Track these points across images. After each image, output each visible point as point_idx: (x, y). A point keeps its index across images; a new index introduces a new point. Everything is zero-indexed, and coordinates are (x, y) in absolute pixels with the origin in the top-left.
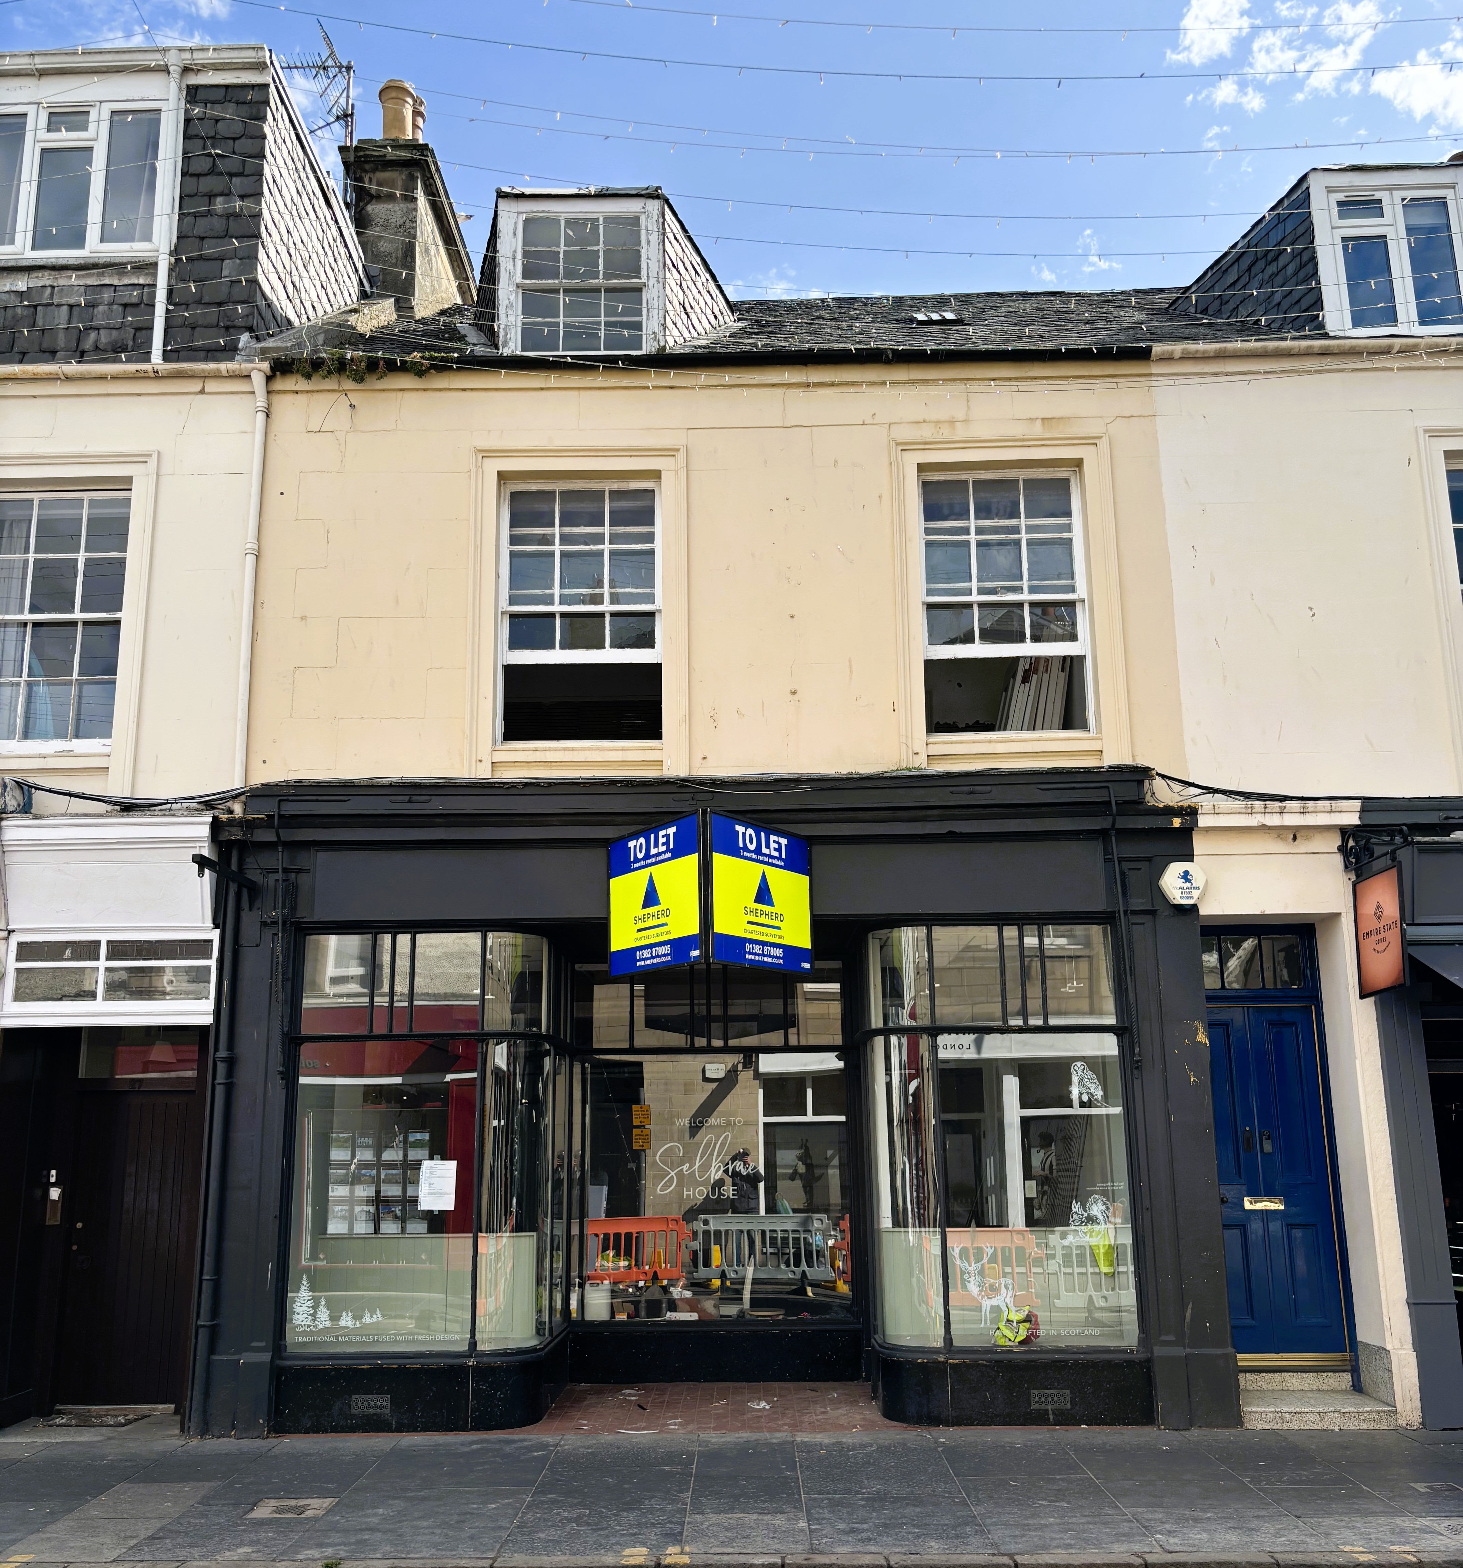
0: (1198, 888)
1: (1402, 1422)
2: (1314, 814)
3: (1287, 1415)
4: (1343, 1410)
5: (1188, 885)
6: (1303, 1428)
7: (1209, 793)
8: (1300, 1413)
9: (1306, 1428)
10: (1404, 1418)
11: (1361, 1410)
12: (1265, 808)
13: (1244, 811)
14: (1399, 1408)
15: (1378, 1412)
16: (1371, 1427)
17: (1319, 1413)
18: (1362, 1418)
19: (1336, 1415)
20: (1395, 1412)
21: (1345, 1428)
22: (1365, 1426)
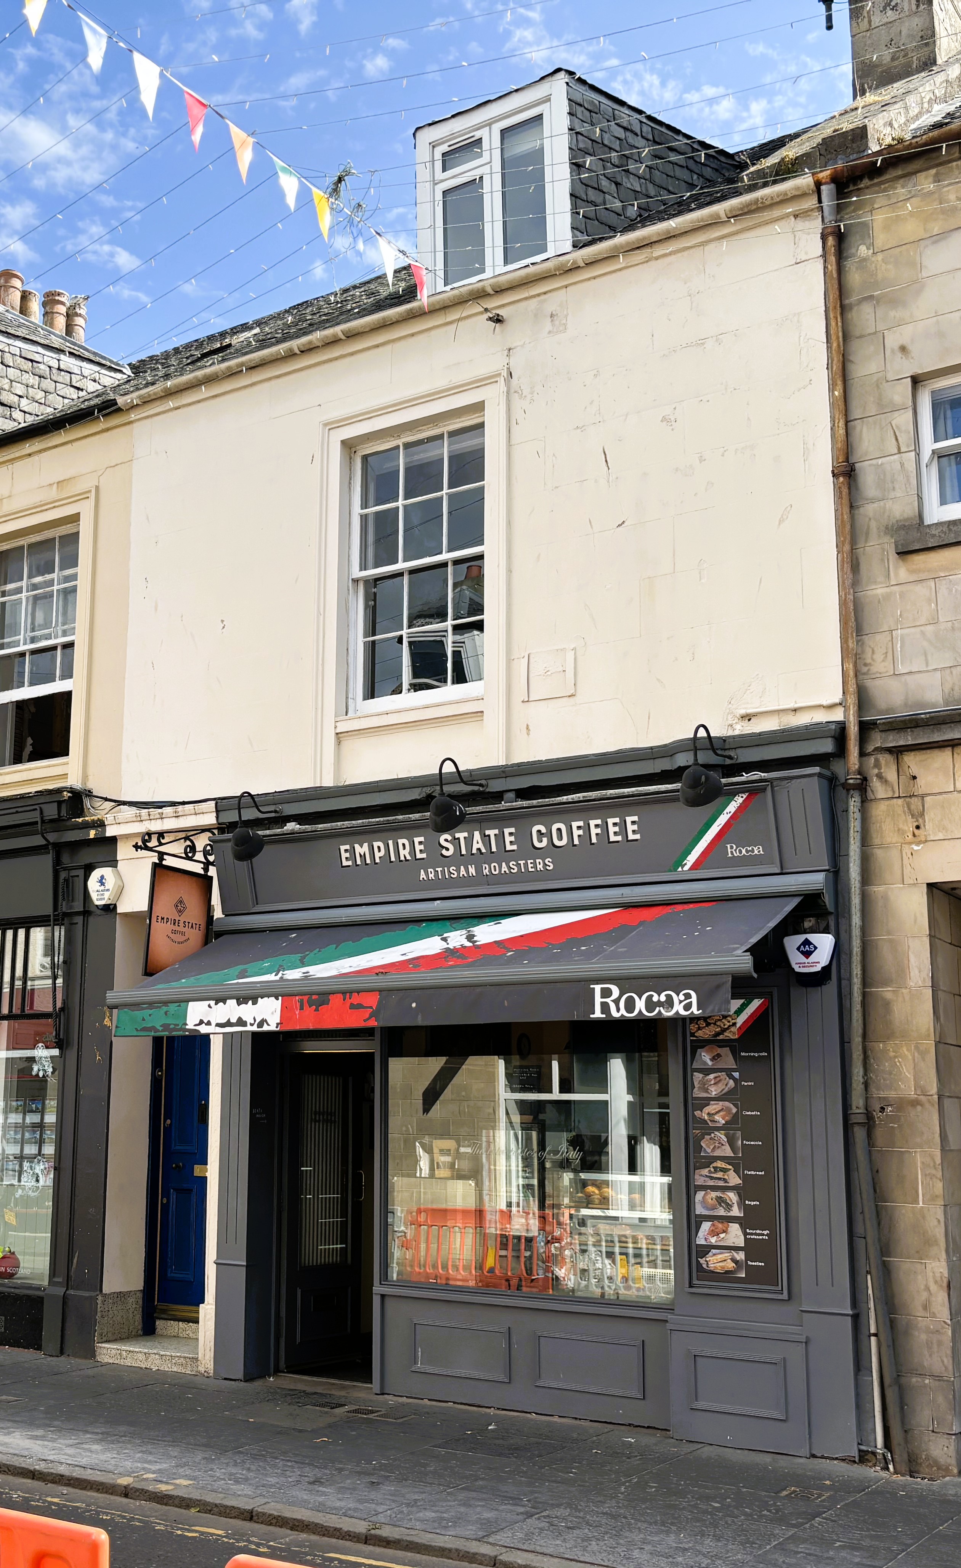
0: (108, 890)
1: (202, 1369)
2: (185, 817)
3: (124, 1353)
4: (162, 1353)
5: (102, 887)
6: (133, 1365)
7: (119, 805)
8: (132, 1352)
9: (137, 1365)
10: (203, 1366)
11: (173, 1354)
12: (149, 815)
13: (135, 819)
14: (200, 1356)
15: (185, 1357)
16: (179, 1371)
17: (145, 1354)
18: (174, 1361)
19: (157, 1356)
20: (197, 1359)
21: (162, 1369)
22: (175, 1369)
